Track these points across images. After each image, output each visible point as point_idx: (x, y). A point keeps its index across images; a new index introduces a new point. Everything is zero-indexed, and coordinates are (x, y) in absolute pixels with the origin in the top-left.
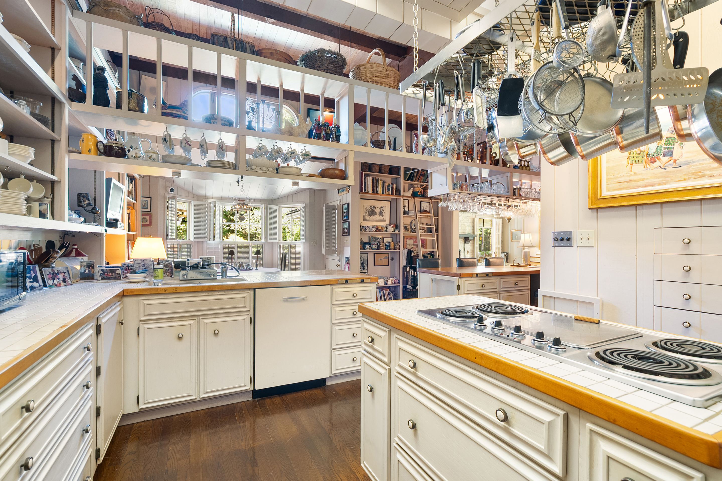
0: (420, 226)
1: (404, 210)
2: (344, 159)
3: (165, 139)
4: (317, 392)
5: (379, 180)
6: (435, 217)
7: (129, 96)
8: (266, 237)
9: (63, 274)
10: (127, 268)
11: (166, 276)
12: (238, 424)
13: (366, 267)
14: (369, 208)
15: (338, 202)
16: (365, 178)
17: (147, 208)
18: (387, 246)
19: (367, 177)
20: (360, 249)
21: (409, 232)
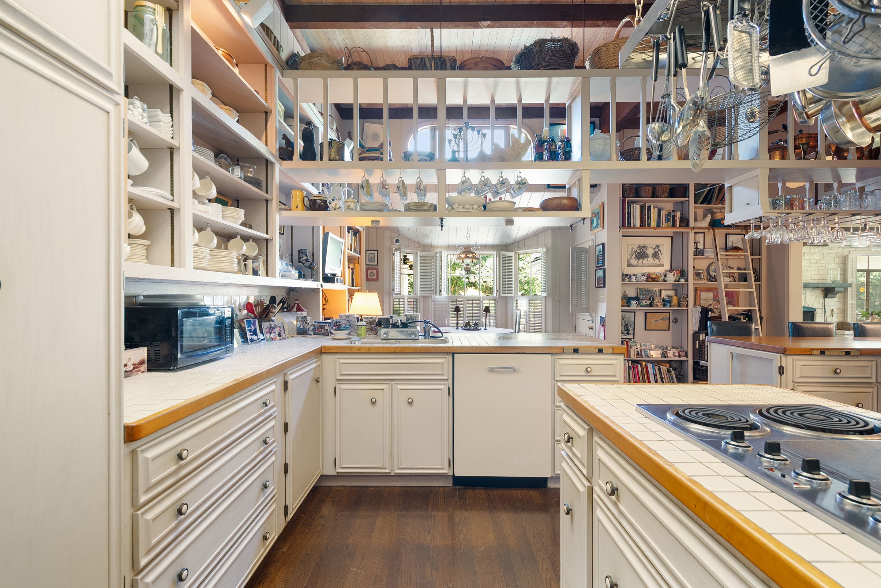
0: (724, 271)
1: (696, 248)
2: (577, 182)
3: (362, 185)
4: (533, 494)
5: (652, 208)
6: (752, 257)
7: (329, 146)
8: (498, 291)
9: (279, 328)
10: (336, 324)
11: (371, 334)
12: (430, 513)
13: (631, 332)
14: (636, 249)
15: (590, 243)
16: (629, 206)
17: (374, 262)
18: (667, 302)
19: (632, 205)
20: (622, 306)
21: (705, 281)
